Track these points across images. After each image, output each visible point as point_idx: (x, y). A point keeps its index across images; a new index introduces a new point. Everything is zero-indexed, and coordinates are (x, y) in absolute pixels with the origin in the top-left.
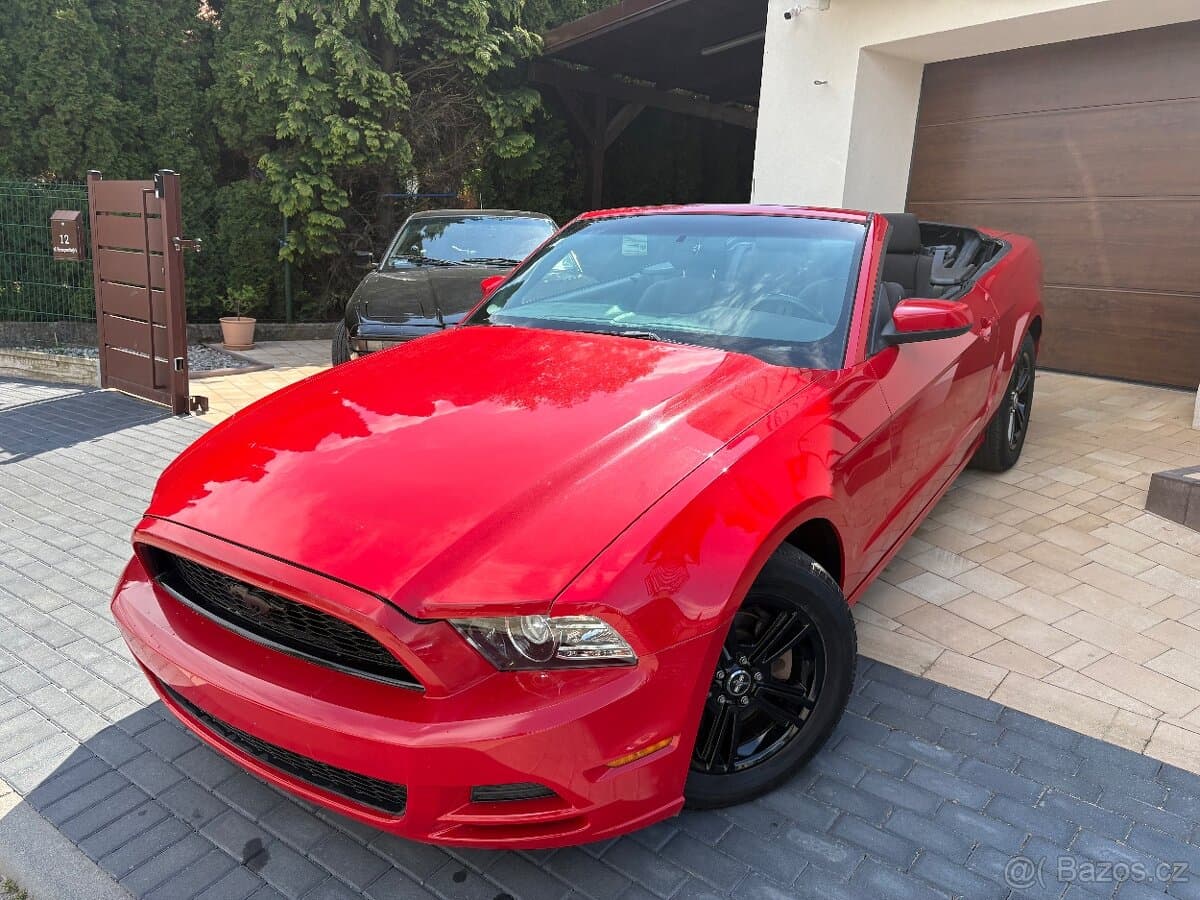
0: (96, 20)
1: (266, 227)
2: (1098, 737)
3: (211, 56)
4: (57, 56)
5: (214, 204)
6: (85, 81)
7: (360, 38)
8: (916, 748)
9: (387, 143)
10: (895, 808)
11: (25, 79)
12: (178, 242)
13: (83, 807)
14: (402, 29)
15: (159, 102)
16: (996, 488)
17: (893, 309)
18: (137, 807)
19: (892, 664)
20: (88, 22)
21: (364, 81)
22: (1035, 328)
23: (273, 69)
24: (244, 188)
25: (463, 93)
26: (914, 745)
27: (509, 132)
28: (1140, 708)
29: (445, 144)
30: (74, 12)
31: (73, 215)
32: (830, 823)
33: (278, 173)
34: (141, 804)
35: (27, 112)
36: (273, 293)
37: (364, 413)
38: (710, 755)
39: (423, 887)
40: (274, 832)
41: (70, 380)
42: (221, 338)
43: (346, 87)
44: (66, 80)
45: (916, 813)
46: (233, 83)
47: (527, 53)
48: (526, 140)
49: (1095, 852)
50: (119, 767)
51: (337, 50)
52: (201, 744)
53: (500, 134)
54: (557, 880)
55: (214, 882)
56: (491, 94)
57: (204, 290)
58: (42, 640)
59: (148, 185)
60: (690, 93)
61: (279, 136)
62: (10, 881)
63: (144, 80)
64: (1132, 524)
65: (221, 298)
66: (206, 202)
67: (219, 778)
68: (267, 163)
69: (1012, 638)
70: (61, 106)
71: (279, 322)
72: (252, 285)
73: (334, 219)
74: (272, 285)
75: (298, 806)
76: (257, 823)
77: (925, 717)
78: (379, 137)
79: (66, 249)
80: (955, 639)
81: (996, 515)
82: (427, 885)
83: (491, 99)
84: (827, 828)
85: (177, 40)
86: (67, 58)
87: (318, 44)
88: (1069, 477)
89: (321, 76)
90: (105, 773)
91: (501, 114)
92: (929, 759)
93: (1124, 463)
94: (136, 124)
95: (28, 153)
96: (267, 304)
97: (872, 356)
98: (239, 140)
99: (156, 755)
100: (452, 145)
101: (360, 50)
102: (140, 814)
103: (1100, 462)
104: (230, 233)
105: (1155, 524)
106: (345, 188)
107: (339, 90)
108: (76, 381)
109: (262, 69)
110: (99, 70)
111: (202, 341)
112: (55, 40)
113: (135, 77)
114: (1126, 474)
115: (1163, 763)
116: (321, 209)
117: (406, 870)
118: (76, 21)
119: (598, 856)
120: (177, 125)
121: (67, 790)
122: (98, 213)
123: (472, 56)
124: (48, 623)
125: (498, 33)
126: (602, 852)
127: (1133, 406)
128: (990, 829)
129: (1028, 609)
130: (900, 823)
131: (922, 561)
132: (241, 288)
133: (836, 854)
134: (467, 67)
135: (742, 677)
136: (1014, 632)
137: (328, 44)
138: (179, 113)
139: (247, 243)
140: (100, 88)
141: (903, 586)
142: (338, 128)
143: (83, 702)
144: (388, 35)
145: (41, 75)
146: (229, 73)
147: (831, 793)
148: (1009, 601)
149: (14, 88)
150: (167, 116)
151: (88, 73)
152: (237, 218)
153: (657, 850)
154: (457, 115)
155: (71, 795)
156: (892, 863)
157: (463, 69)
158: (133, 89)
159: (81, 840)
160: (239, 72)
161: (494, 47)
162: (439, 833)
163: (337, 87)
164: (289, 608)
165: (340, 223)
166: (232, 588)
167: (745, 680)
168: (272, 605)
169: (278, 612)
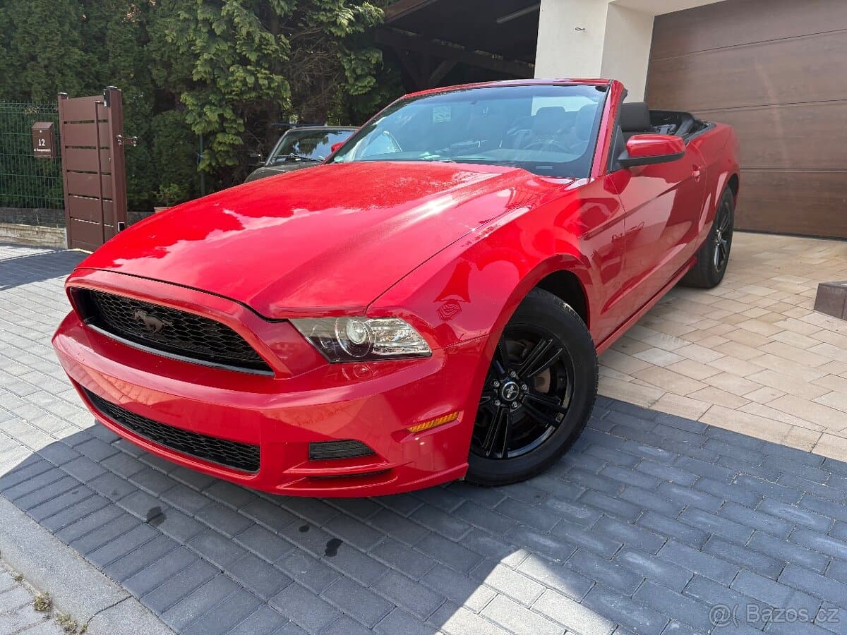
1: (187, 144)
2: (778, 442)
3: (148, 23)
4: (40, 20)
5: (150, 127)
6: (59, 37)
7: (254, 10)
8: (644, 450)
9: (273, 83)
10: (627, 486)
11: (17, 36)
12: (120, 138)
13: (32, 490)
14: (283, 4)
15: (110, 55)
16: (705, 299)
17: (626, 141)
18: (71, 489)
19: (628, 401)
21: (257, 39)
22: (733, 182)
23: (191, 31)
24: (171, 116)
25: (327, 50)
26: (643, 449)
27: (358, 78)
28: (809, 425)
29: (314, 89)
31: (48, 125)
32: (579, 496)
33: (193, 105)
34: (75, 488)
35: (18, 61)
37: (240, 217)
38: (490, 445)
39: (277, 535)
40: (170, 503)
41: (46, 244)
43: (242, 45)
44: (45, 37)
45: (642, 489)
46: (162, 40)
47: (373, 22)
48: (369, 82)
49: (775, 511)
50: (60, 465)
51: (237, 16)
52: (121, 452)
53: (351, 80)
54: (376, 530)
55: (124, 533)
56: (347, 51)
57: (143, 187)
58: (11, 392)
59: (99, 99)
60: (488, 54)
61: (195, 78)
63: (101, 38)
64: (804, 319)
65: (155, 193)
67: (134, 472)
68: (187, 98)
69: (715, 385)
70: (42, 55)
72: (177, 184)
73: (235, 138)
74: (192, 185)
75: (189, 487)
77: (651, 432)
78: (268, 78)
79: (42, 149)
80: (673, 386)
81: (706, 314)
82: (280, 534)
83: (347, 55)
84: (576, 498)
85: (122, 10)
86: (47, 21)
87: (223, 13)
88: (758, 291)
89: (226, 37)
90: (51, 469)
91: (353, 66)
92: (652, 457)
93: (799, 283)
94: (93, 69)
95: (18, 88)
97: (611, 172)
98: (166, 81)
99: (88, 458)
100: (321, 90)
101: (253, 17)
102: (73, 493)
103: (780, 282)
104: (161, 147)
105: (821, 319)
106: (242, 116)
107: (237, 47)
108: (50, 245)
109: (182, 31)
110: (69, 31)
112: (39, 9)
113: (94, 37)
114: (800, 289)
115: (826, 458)
116: (223, 131)
117: (265, 525)
119: (406, 516)
120: (123, 70)
121: (21, 480)
122: (65, 123)
123: (334, 24)
124: (17, 382)
125: (352, 8)
126: (410, 513)
127: (806, 250)
128: (696, 497)
129: (727, 369)
130: (630, 494)
131: (651, 341)
132: (170, 186)
133: (582, 513)
134: (330, 31)
135: (512, 387)
136: (717, 382)
137: (231, 12)
138: (125, 61)
139: (173, 155)
140: (70, 43)
141: (636, 356)
142: (240, 73)
143: (37, 428)
144: (273, 8)
145: (28, 33)
146: (159, 33)
147: (580, 478)
148: (713, 364)
149: (10, 42)
150: (116, 63)
151: (62, 32)
152: (166, 137)
153: (450, 512)
154: (323, 67)
155: (24, 483)
156: (622, 518)
157: (328, 33)
158: (93, 45)
159: (28, 510)
160: (167, 32)
161: (350, 16)
162: (286, 485)
163: (236, 44)
164: (177, 323)
165: (239, 141)
166: (137, 315)
167: (515, 389)
168: (165, 322)
169: (169, 327)
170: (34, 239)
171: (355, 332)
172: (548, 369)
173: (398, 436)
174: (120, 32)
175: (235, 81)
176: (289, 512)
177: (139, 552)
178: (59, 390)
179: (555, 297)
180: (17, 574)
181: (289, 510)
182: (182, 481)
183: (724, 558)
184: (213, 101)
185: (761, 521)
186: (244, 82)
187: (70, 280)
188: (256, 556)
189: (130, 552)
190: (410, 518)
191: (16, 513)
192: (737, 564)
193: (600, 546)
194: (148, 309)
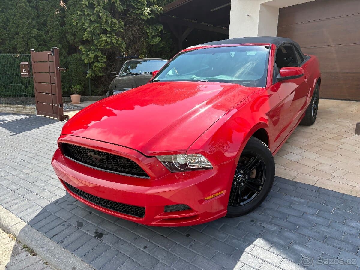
0: (30, 6)
1: (83, 67)
2: (349, 194)
3: (64, 17)
4: (19, 18)
5: (67, 61)
6: (28, 25)
7: (108, 10)
8: (294, 199)
9: (119, 42)
10: (289, 215)
11: (10, 25)
12: (59, 69)
13: (45, 224)
14: (121, 7)
15: (49, 31)
16: (310, 130)
17: (279, 71)
18: (61, 224)
19: (284, 177)
20: (28, 7)
21: (110, 23)
22: (319, 81)
23: (83, 19)
24: (76, 56)
25: (139, 25)
26: (293, 198)
27: (153, 37)
29: (134, 42)
30: (24, 4)
31: (27, 63)
32: (270, 220)
33: (85, 51)
34: (62, 223)
35: (11, 35)
36: (85, 87)
38: (233, 201)
39: (149, 241)
40: (103, 228)
41: (27, 113)
42: (71, 101)
43: (104, 25)
44: (22, 24)
45: (296, 216)
46: (71, 24)
47: (159, 13)
48: (158, 39)
49: (352, 224)
50: (54, 213)
51: (101, 13)
52: (78, 206)
53: (150, 37)
56: (148, 26)
57: (65, 87)
58: (27, 181)
59: (49, 52)
60: (207, 24)
61: (84, 39)
62: (25, 245)
63: (45, 24)
64: (351, 138)
65: (70, 89)
66: (65, 61)
67: (85, 215)
68: (82, 48)
69: (319, 169)
70: (21, 32)
71: (87, 96)
72: (79, 84)
73: (102, 64)
74: (85, 84)
75: (109, 221)
76: (97, 226)
77: (295, 191)
78: (116, 40)
79: (25, 73)
80: (302, 170)
81: (310, 137)
84: (269, 221)
86: (22, 18)
87: (95, 12)
88: (331, 126)
89: (96, 21)
90: (51, 215)
91: (151, 31)
92: (298, 202)
93: (347, 121)
94: (43, 38)
95: (11, 46)
96: (84, 90)
97: (274, 84)
98: (73, 41)
99: (65, 210)
100: (137, 42)
101: (108, 13)
103: (340, 121)
104: (72, 69)
105: (358, 137)
106: (105, 55)
108: (29, 113)
109: (80, 20)
110: (32, 22)
111: (65, 102)
112: (19, 13)
113: (42, 24)
114: (348, 124)
116: (98, 61)
117: (143, 237)
118: (25, 7)
119: (201, 231)
121: (39, 220)
122: (34, 62)
123: (142, 14)
125: (150, 7)
126: (202, 230)
127: (348, 106)
128: (319, 220)
129: (323, 162)
130: (291, 219)
131: (289, 150)
132: (76, 85)
133: (273, 228)
134: (140, 17)
135: (241, 177)
136: (320, 168)
137: (98, 11)
138: (55, 34)
139: (77, 72)
140: (32, 27)
141: (284, 157)
142: (104, 38)
143: (42, 197)
144: (117, 9)
145: (15, 23)
146: (70, 21)
147: (269, 212)
148: (317, 160)
149: (7, 28)
150: (52, 35)
151: (28, 22)
152: (74, 65)
153: (218, 229)
154: (138, 32)
155: (41, 221)
156: (290, 230)
157: (139, 18)
158: (42, 27)
159: (45, 233)
160: (73, 21)
161: (149, 11)
162: (155, 222)
163: (101, 25)
164: (107, 157)
165: (104, 65)
166: (89, 154)
167: (242, 177)
168: (102, 157)
169: (103, 159)
170: (23, 111)
171: (181, 159)
172: (255, 169)
173: (201, 202)
174: (53, 21)
175: (102, 41)
176: (153, 231)
177: (94, 251)
178: (47, 179)
179: (258, 139)
180: (45, 262)
181: (153, 230)
182: (106, 219)
183: (333, 246)
184: (93, 49)
185: (347, 229)
186: (106, 41)
187: (59, 139)
188: (143, 251)
189: (91, 250)
190: (202, 232)
191: (40, 235)
192: (339, 248)
193: (282, 242)
194: (94, 151)
